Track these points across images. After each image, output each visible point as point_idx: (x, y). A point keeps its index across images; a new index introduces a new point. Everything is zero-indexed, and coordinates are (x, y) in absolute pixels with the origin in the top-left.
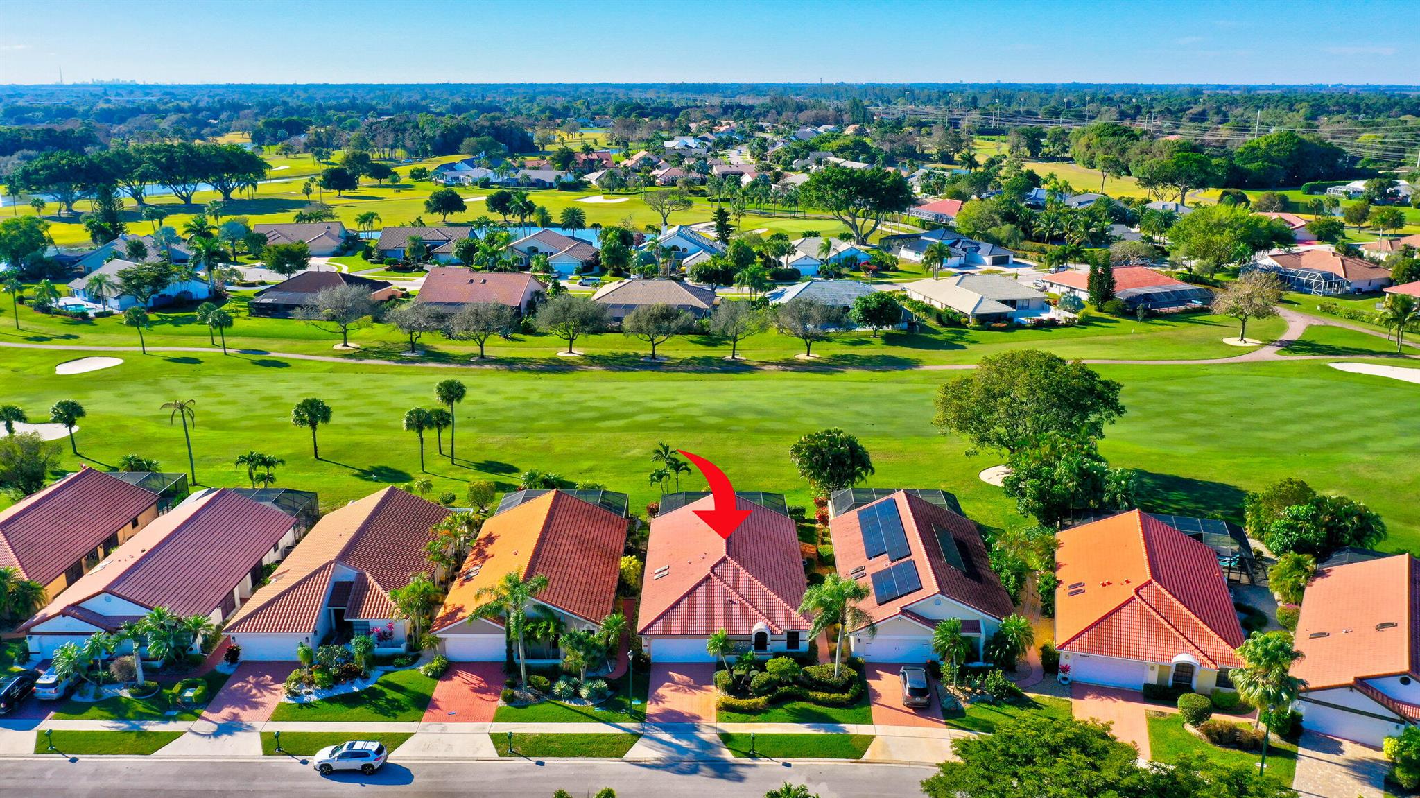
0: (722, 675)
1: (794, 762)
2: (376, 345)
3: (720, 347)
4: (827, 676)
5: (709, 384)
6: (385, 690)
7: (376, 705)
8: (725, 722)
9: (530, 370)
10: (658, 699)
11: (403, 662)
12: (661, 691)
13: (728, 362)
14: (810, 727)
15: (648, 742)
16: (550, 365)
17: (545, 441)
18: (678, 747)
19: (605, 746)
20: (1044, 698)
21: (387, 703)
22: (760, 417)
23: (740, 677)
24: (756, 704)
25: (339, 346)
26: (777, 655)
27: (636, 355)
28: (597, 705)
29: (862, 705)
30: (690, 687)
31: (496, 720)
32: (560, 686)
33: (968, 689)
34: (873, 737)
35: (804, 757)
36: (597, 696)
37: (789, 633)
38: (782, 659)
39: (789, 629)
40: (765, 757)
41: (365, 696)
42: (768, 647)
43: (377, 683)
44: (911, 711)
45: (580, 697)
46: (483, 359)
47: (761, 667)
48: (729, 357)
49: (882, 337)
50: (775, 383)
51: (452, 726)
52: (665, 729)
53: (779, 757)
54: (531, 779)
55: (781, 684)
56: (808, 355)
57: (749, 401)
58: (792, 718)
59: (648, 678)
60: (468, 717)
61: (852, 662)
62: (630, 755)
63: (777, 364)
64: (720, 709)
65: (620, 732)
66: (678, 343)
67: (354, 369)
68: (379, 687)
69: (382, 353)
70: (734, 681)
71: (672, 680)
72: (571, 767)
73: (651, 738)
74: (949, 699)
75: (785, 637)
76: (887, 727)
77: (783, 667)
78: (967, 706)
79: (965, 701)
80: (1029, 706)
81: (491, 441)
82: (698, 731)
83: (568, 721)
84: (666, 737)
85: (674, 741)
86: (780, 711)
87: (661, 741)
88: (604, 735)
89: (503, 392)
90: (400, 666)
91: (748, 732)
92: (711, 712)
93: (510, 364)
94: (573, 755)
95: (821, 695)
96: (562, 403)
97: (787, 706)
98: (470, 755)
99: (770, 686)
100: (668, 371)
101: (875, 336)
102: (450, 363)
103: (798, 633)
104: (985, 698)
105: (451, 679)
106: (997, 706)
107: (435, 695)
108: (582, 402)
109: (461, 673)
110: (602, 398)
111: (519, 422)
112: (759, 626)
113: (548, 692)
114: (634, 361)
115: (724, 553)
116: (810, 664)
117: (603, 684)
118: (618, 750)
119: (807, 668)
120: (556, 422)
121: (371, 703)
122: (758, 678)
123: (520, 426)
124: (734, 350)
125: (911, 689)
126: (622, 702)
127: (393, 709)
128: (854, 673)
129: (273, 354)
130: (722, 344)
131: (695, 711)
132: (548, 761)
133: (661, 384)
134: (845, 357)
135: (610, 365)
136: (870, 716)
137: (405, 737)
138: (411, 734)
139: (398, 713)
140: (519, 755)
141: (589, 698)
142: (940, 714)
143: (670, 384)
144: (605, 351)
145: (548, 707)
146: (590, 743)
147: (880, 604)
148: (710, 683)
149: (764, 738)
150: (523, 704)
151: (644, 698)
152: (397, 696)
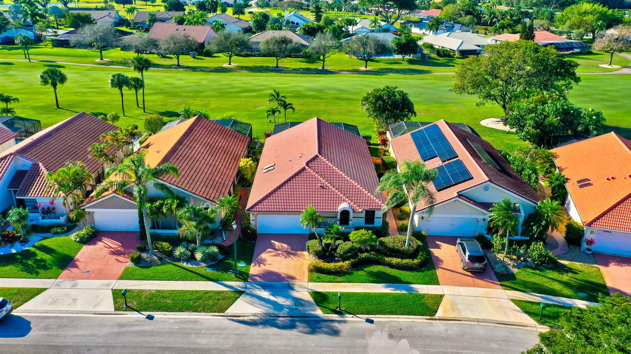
0: (314, 244)
1: (377, 318)
2: (120, 60)
3: (315, 64)
4: (399, 245)
5: (309, 78)
6: (38, 252)
7: (24, 265)
8: (315, 281)
9: (205, 71)
10: (261, 262)
11: (59, 230)
12: (263, 256)
13: (320, 70)
14: (387, 287)
15: (248, 298)
16: (218, 69)
17: (206, 102)
18: (274, 304)
19: (211, 302)
20: (577, 265)
21: (34, 263)
22: (339, 92)
23: (328, 245)
24: (341, 267)
25: (98, 60)
26: (357, 228)
27: (268, 66)
28: (209, 267)
29: (429, 269)
30: (288, 254)
31: (121, 278)
32: (179, 251)
33: (514, 257)
34: (441, 296)
35: (384, 314)
36: (209, 259)
37: (367, 212)
38: (363, 231)
39: (367, 208)
40: (350, 314)
41: (19, 257)
42: (350, 223)
43: (34, 246)
44: (470, 274)
45: (195, 259)
46: (179, 66)
47: (345, 237)
48: (321, 68)
49: (407, 61)
50: (347, 79)
51: (82, 283)
52: (264, 287)
53: (362, 314)
54: (138, 332)
55: (361, 251)
56: (366, 67)
57: (333, 85)
58: (371, 279)
59: (254, 246)
60: (100, 275)
61: (417, 235)
62: (232, 310)
63: (348, 71)
64: (311, 271)
65: (226, 289)
66: (292, 62)
67: (102, 70)
68: (33, 249)
69: (122, 63)
70: (323, 248)
71: (273, 247)
72: (177, 322)
73: (252, 295)
74: (500, 265)
75: (363, 215)
76: (453, 287)
77: (364, 238)
78: (515, 271)
79: (514, 267)
80: (567, 271)
81: (172, 101)
82: (293, 289)
83: (183, 280)
84: (265, 294)
85: (272, 298)
86: (361, 273)
87: (260, 298)
88: (211, 292)
89: (186, 80)
90: (57, 234)
91: (335, 290)
92: (304, 273)
93: (194, 69)
94: (181, 310)
95: (395, 261)
96: (221, 85)
97: (366, 269)
98: (90, 309)
99: (352, 253)
100: (286, 73)
101: (403, 60)
102: (159, 68)
103: (374, 212)
104: (528, 264)
105: (95, 244)
106: (541, 271)
107: (77, 257)
108: (232, 84)
109: (105, 240)
110: (245, 83)
111: (192, 93)
112: (343, 206)
113: (170, 254)
114: (266, 69)
115: (316, 153)
116: (384, 236)
117: (215, 249)
118: (221, 305)
119: (382, 239)
120: (214, 93)
121: (21, 263)
122: (343, 246)
123: (192, 95)
124: (323, 65)
125: (470, 257)
126: (230, 264)
127: (38, 267)
128: (420, 243)
129: (58, 63)
130: (317, 63)
131: (291, 273)
132: (158, 315)
133: (280, 78)
134: (387, 69)
135: (252, 70)
136: (437, 278)
137: (38, 292)
138: (45, 289)
139: (41, 271)
140: (133, 310)
141: (203, 260)
142: (494, 277)
143: (286, 78)
144: (250, 65)
145: (168, 268)
146: (198, 299)
147: (439, 191)
148: (304, 250)
149: (349, 296)
150: (147, 265)
151: (249, 262)
152: (46, 257)
